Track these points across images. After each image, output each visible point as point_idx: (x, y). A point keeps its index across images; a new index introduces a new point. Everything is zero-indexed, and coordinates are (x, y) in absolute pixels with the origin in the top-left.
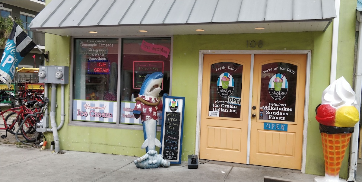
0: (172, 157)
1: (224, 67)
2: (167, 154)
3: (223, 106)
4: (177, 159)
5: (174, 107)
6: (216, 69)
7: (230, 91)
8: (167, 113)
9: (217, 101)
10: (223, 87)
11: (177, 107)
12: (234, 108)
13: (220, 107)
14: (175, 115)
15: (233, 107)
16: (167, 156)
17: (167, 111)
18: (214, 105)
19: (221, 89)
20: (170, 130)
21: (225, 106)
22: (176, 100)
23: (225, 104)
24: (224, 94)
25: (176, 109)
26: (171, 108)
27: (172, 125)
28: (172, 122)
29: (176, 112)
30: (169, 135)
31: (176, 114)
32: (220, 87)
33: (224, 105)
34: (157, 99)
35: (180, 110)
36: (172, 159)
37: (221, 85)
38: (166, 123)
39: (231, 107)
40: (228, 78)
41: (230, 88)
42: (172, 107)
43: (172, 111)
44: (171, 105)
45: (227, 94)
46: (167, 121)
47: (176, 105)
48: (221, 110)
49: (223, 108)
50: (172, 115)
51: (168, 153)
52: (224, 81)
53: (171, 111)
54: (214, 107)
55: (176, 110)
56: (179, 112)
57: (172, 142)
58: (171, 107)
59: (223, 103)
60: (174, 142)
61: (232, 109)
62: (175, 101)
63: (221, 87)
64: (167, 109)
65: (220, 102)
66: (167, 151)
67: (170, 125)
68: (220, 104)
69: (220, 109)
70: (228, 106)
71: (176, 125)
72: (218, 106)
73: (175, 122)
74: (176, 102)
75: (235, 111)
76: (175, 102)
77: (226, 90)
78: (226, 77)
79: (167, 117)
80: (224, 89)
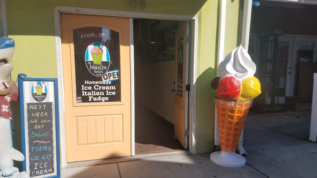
0: (46, 171)
1: (93, 34)
2: (36, 169)
3: (96, 87)
4: (53, 171)
5: (41, 94)
6: (82, 37)
7: (105, 68)
8: (29, 105)
9: (87, 82)
10: (94, 63)
11: (45, 94)
12: (113, 89)
13: (93, 89)
14: (43, 107)
15: (110, 89)
16: (36, 170)
17: (29, 102)
18: (83, 88)
19: (92, 65)
20: (37, 131)
21: (100, 87)
22: (42, 83)
23: (100, 85)
24: (96, 72)
25: (44, 97)
26: (35, 97)
27: (39, 123)
28: (40, 118)
29: (44, 101)
30: (36, 138)
31: (45, 106)
32: (90, 62)
33: (98, 86)
34: (6, 84)
35: (50, 98)
36: (46, 173)
37: (90, 59)
38: (29, 121)
39: (108, 89)
40: (101, 49)
41: (104, 63)
42: (37, 94)
43: (37, 100)
44: (35, 92)
45: (100, 72)
46: (30, 118)
47: (44, 92)
48: (95, 93)
49: (96, 91)
50: (38, 107)
51: (38, 166)
52: (95, 54)
53: (36, 102)
54: (85, 91)
55: (44, 99)
56: (50, 101)
57: (42, 148)
58: (34, 95)
59: (96, 84)
60: (45, 148)
61: (109, 91)
62: (40, 84)
63: (92, 62)
64: (28, 98)
65: (91, 83)
66: (36, 164)
67: (36, 124)
68: (92, 86)
69: (92, 92)
70: (103, 88)
71: (46, 121)
72: (90, 88)
73: (45, 118)
74: (43, 86)
75: (114, 93)
76: (41, 87)
77: (99, 66)
78: (98, 48)
79: (29, 111)
80: (95, 65)
